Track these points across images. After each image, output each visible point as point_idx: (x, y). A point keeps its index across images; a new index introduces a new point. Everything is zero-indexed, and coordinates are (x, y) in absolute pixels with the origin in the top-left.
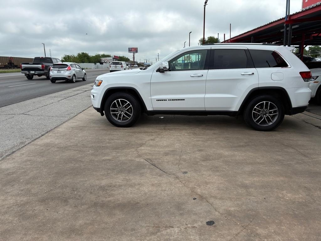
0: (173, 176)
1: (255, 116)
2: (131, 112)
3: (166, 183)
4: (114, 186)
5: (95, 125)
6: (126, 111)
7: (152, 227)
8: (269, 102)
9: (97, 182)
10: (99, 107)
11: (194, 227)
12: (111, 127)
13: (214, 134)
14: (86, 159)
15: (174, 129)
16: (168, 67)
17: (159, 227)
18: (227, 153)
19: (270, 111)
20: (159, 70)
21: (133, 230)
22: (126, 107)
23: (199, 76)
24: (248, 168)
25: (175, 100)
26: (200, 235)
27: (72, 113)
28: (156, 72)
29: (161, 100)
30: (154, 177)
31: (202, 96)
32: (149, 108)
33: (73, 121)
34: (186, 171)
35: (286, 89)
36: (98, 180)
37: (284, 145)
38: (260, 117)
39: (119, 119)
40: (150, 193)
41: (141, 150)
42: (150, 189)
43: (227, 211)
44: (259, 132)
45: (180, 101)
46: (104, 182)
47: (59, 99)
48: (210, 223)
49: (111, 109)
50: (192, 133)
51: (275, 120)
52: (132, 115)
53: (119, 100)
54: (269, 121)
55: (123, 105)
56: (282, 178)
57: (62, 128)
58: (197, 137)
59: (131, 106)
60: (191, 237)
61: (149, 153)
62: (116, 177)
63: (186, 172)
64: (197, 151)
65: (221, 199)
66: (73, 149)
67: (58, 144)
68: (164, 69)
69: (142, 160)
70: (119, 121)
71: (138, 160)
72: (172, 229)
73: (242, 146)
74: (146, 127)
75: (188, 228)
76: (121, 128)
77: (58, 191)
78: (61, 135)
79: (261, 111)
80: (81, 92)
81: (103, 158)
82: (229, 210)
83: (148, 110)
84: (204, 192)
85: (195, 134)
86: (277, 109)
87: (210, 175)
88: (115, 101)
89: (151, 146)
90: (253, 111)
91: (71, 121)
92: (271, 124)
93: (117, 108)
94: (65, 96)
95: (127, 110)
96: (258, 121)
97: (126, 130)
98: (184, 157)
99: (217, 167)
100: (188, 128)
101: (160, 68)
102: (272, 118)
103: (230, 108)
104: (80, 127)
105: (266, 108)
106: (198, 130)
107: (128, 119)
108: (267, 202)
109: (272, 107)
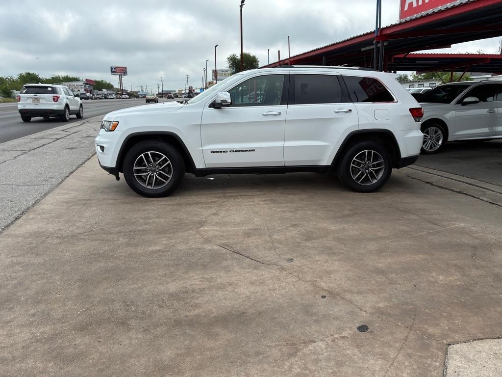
0: (275, 267)
1: (355, 171)
2: (169, 172)
3: (271, 279)
4: (193, 291)
5: (106, 197)
6: (160, 170)
7: (284, 345)
8: (373, 151)
9: (161, 288)
10: (114, 165)
11: (344, 337)
12: (136, 198)
13: (301, 200)
14: (121, 252)
15: (239, 196)
16: (229, 101)
17: (294, 344)
18: (333, 227)
19: (374, 163)
20: (215, 105)
21: (258, 353)
22: (160, 165)
23: (274, 115)
24: (373, 246)
25: (240, 151)
26: (358, 347)
27: (53, 178)
28: (209, 107)
29: (218, 152)
30: (247, 271)
31: (280, 144)
32: (199, 164)
33: (62, 191)
34: (290, 257)
35: (393, 132)
36: (160, 284)
37: (400, 210)
38: (361, 172)
39: (150, 184)
40: (255, 296)
41: (205, 231)
42: (252, 289)
43: (375, 308)
44: (360, 194)
45: (247, 152)
46: (173, 287)
47: (15, 154)
48: (363, 328)
49: (134, 168)
50: (271, 200)
51: (380, 175)
52: (171, 177)
53: (149, 152)
54: (373, 177)
55: (155, 161)
56: (421, 256)
57: (48, 204)
58: (279, 205)
59: (169, 162)
60: (348, 352)
61: (222, 236)
62: (187, 276)
63: (291, 259)
64: (291, 226)
65: (359, 292)
66: (88, 239)
67: (55, 231)
68: (223, 104)
69: (216, 247)
70: (149, 187)
71: (208, 247)
72: (315, 344)
73: (349, 215)
74: (193, 195)
75: (336, 340)
76: (154, 199)
77: (101, 309)
78: (53, 217)
79: (361, 163)
80: (49, 141)
81: (150, 249)
82: (379, 308)
83: (197, 168)
84: (331, 285)
85: (273, 201)
86: (383, 160)
87: (327, 261)
88: (142, 155)
89: (216, 224)
90: (352, 165)
91: (57, 191)
92: (375, 181)
93: (145, 166)
94: (23, 149)
95: (162, 170)
96: (358, 179)
97: (162, 201)
98: (276, 237)
99: (330, 249)
100: (260, 193)
101: (215, 101)
102: (376, 173)
103: (319, 161)
104: (80, 200)
105: (369, 159)
106: (276, 195)
107: (164, 183)
108: (419, 290)
109: (376, 158)
